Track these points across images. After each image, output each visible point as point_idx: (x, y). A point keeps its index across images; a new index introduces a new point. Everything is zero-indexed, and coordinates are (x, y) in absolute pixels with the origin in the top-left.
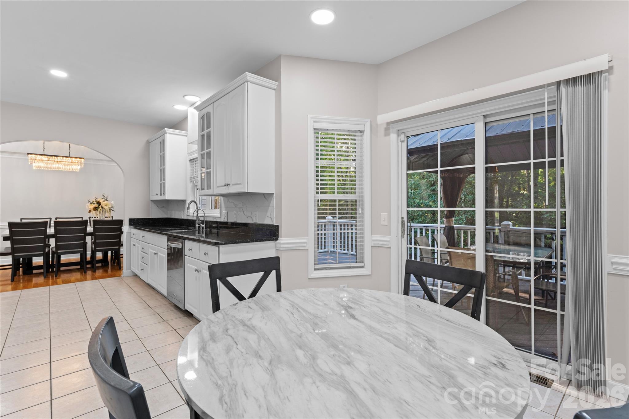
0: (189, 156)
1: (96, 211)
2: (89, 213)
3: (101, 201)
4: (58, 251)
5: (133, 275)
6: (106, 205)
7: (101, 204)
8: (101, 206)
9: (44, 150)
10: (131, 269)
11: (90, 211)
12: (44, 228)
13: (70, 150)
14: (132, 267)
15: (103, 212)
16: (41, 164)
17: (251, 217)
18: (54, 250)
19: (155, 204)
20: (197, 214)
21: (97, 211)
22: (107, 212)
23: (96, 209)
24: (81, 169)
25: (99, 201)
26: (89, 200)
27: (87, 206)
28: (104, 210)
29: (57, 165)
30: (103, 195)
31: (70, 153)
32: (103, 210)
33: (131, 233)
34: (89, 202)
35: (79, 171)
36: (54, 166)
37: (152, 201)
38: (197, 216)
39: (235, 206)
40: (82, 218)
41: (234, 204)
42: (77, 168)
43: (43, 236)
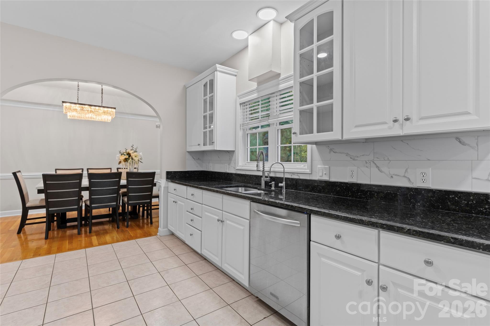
0: (240, 98)
1: (126, 162)
2: (119, 164)
3: (131, 152)
4: (93, 205)
5: (170, 234)
6: (136, 156)
7: (131, 155)
8: (131, 157)
9: (78, 99)
10: (168, 228)
11: (120, 162)
12: (79, 181)
13: (102, 99)
14: (169, 225)
15: (132, 163)
16: (74, 114)
18: (88, 203)
19: (191, 155)
20: (263, 169)
21: (128, 162)
22: (136, 163)
23: (126, 160)
24: (113, 119)
25: (129, 152)
26: (120, 151)
27: (117, 157)
28: (134, 162)
29: (90, 115)
30: (132, 146)
31: (102, 103)
32: (132, 162)
33: (168, 187)
34: (120, 153)
35: (110, 121)
36: (87, 116)
37: (188, 152)
38: (263, 170)
39: (351, 158)
40: (111, 169)
41: (347, 155)
42: (108, 118)
43: (78, 189)
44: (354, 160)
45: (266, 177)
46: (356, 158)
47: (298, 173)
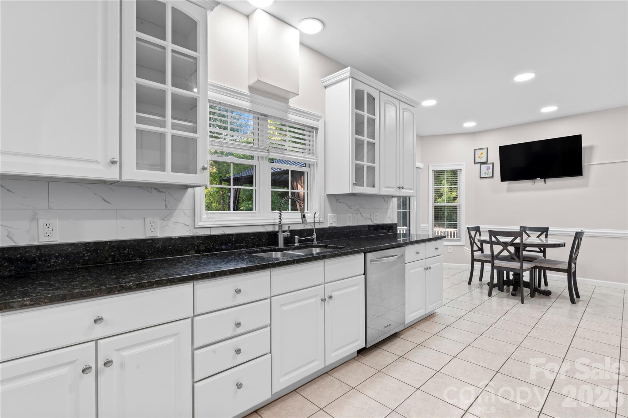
17: (370, 218)
20: (280, 221)
38: (280, 224)
39: (349, 207)
41: (347, 204)
44: (350, 209)
45: (284, 232)
46: (351, 207)
47: (311, 223)
